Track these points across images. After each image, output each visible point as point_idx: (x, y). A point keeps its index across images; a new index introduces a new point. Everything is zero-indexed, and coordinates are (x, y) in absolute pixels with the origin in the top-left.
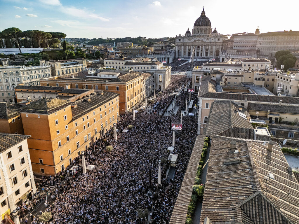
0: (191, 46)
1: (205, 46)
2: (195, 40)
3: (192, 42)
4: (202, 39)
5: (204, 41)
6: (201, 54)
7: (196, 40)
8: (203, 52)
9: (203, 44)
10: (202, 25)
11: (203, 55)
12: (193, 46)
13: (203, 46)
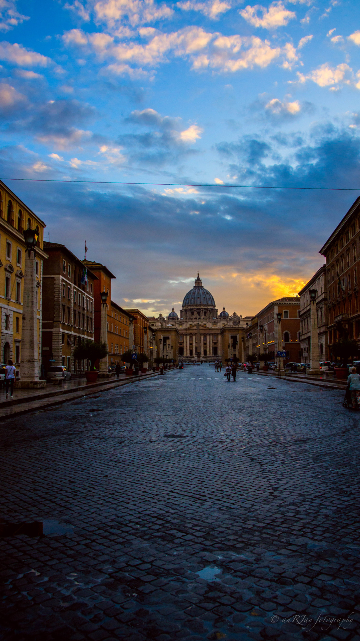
0: (185, 337)
1: (211, 337)
2: (191, 325)
3: (186, 329)
4: (205, 322)
6: (205, 351)
7: (193, 324)
8: (208, 347)
9: (207, 332)
10: (198, 302)
11: (208, 353)
12: (188, 337)
13: (208, 337)
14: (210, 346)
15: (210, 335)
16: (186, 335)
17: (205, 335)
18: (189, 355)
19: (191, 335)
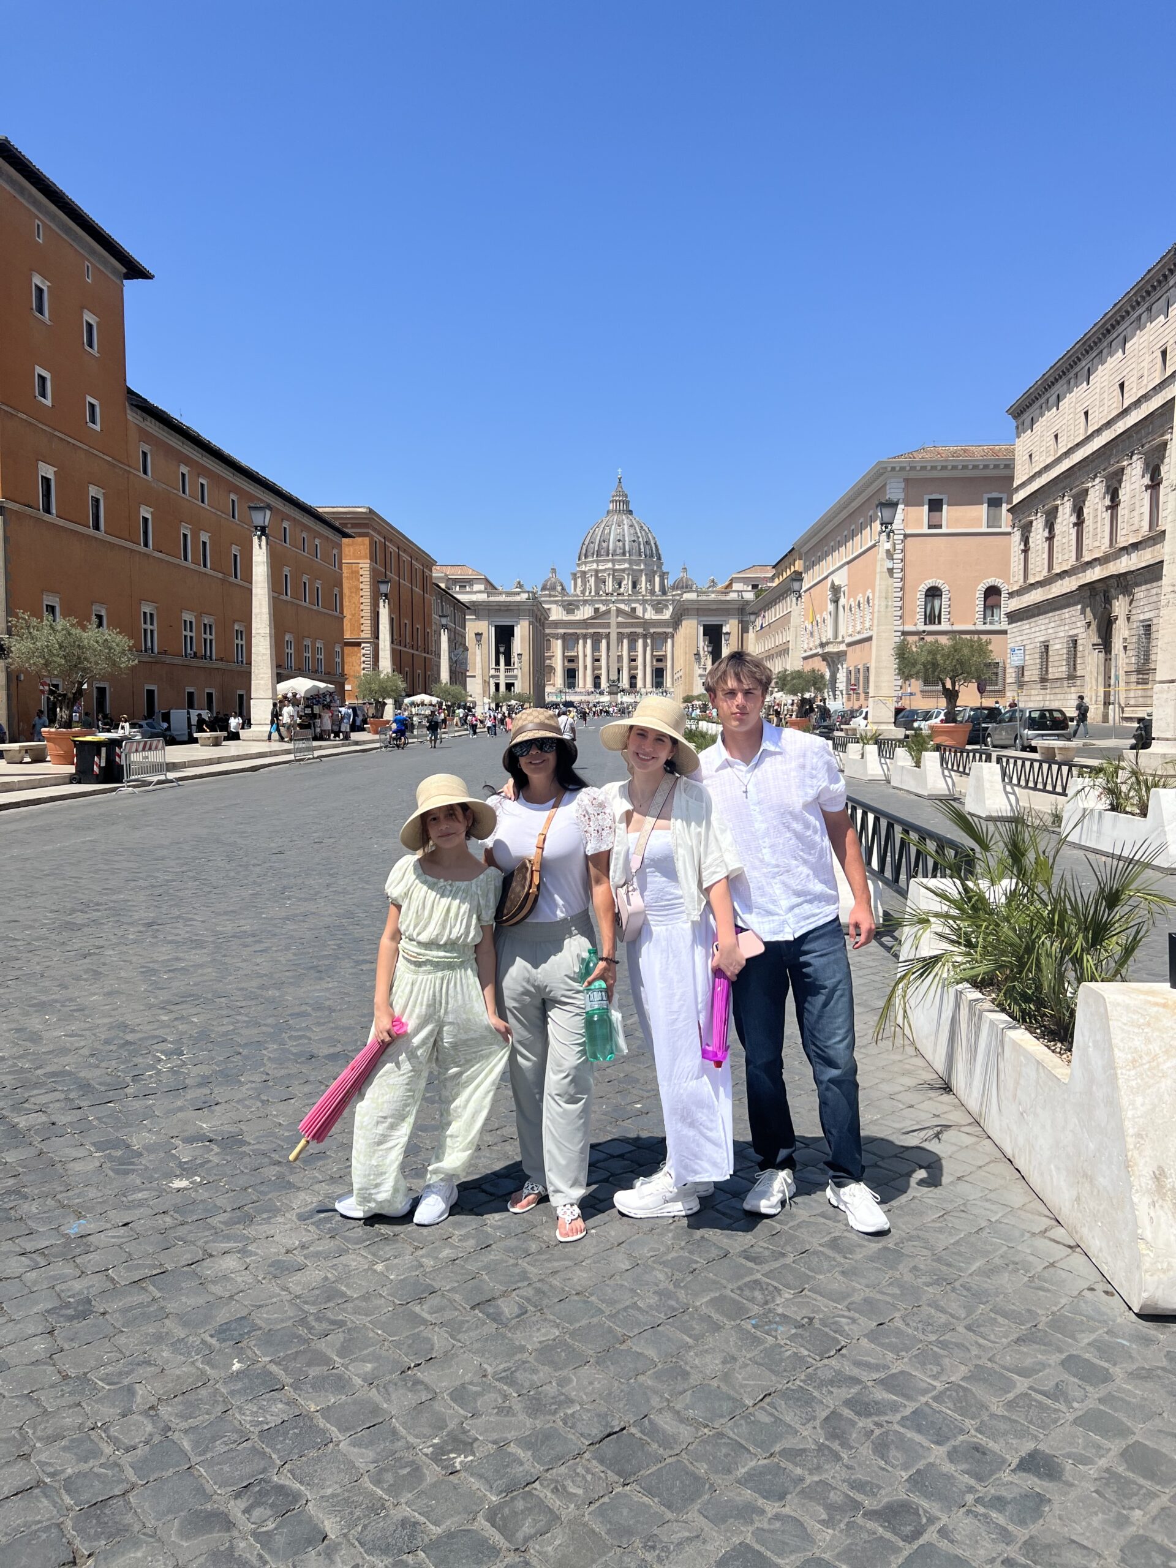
0: (581, 642)
1: (649, 641)
2: (597, 610)
3: (583, 622)
4: (633, 605)
5: (639, 612)
6: (633, 678)
7: (602, 608)
8: (640, 667)
9: (640, 630)
10: (619, 551)
11: (640, 683)
12: (589, 642)
13: (640, 642)
14: (645, 667)
15: (645, 637)
16: (585, 637)
17: (633, 639)
18: (590, 686)
19: (596, 640)
